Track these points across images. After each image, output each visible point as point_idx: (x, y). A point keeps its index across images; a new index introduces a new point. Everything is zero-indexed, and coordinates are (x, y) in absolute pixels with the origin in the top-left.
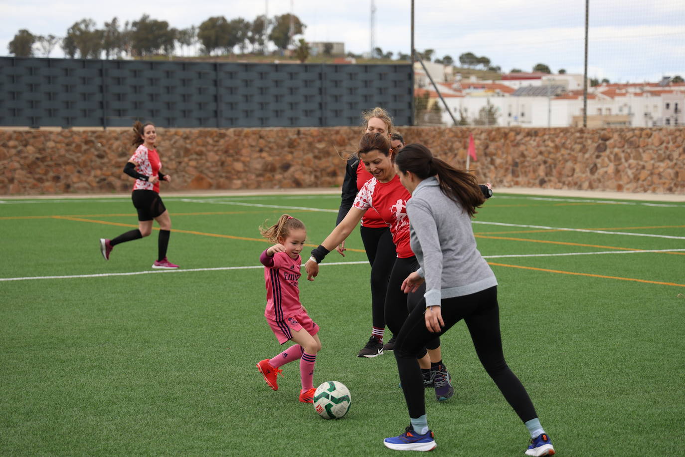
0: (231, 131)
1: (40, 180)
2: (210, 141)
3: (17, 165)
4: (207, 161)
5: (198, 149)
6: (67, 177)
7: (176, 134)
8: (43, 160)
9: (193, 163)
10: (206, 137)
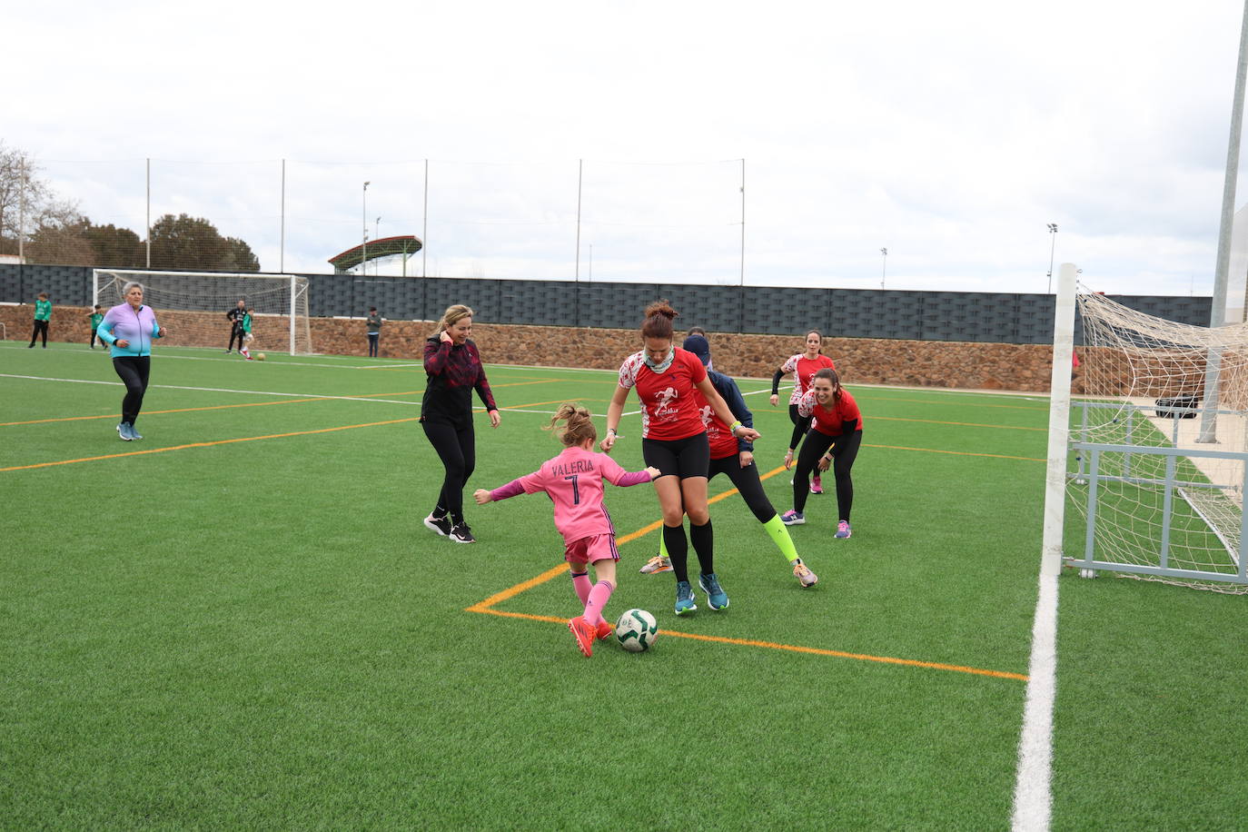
0: (1022, 347)
1: (864, 374)
2: (1003, 353)
3: (848, 363)
4: (999, 368)
5: (991, 358)
6: (884, 373)
7: (973, 346)
8: (868, 360)
9: (988, 369)
10: (999, 349)
